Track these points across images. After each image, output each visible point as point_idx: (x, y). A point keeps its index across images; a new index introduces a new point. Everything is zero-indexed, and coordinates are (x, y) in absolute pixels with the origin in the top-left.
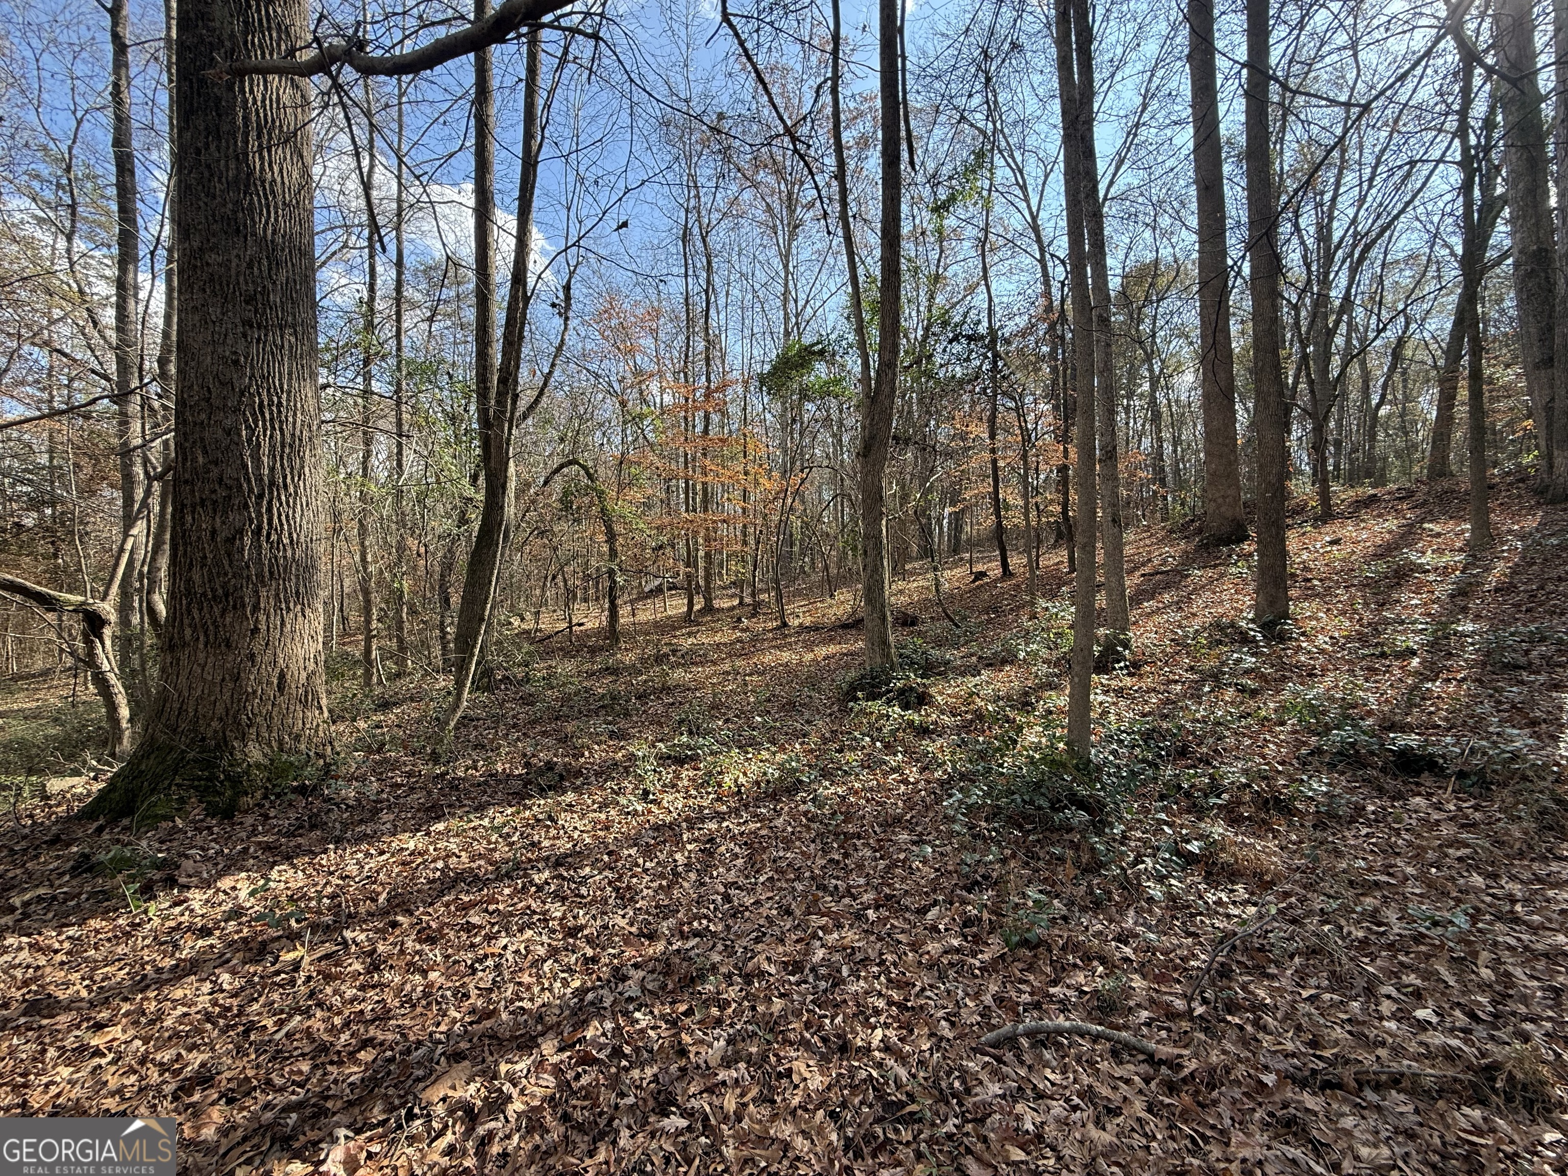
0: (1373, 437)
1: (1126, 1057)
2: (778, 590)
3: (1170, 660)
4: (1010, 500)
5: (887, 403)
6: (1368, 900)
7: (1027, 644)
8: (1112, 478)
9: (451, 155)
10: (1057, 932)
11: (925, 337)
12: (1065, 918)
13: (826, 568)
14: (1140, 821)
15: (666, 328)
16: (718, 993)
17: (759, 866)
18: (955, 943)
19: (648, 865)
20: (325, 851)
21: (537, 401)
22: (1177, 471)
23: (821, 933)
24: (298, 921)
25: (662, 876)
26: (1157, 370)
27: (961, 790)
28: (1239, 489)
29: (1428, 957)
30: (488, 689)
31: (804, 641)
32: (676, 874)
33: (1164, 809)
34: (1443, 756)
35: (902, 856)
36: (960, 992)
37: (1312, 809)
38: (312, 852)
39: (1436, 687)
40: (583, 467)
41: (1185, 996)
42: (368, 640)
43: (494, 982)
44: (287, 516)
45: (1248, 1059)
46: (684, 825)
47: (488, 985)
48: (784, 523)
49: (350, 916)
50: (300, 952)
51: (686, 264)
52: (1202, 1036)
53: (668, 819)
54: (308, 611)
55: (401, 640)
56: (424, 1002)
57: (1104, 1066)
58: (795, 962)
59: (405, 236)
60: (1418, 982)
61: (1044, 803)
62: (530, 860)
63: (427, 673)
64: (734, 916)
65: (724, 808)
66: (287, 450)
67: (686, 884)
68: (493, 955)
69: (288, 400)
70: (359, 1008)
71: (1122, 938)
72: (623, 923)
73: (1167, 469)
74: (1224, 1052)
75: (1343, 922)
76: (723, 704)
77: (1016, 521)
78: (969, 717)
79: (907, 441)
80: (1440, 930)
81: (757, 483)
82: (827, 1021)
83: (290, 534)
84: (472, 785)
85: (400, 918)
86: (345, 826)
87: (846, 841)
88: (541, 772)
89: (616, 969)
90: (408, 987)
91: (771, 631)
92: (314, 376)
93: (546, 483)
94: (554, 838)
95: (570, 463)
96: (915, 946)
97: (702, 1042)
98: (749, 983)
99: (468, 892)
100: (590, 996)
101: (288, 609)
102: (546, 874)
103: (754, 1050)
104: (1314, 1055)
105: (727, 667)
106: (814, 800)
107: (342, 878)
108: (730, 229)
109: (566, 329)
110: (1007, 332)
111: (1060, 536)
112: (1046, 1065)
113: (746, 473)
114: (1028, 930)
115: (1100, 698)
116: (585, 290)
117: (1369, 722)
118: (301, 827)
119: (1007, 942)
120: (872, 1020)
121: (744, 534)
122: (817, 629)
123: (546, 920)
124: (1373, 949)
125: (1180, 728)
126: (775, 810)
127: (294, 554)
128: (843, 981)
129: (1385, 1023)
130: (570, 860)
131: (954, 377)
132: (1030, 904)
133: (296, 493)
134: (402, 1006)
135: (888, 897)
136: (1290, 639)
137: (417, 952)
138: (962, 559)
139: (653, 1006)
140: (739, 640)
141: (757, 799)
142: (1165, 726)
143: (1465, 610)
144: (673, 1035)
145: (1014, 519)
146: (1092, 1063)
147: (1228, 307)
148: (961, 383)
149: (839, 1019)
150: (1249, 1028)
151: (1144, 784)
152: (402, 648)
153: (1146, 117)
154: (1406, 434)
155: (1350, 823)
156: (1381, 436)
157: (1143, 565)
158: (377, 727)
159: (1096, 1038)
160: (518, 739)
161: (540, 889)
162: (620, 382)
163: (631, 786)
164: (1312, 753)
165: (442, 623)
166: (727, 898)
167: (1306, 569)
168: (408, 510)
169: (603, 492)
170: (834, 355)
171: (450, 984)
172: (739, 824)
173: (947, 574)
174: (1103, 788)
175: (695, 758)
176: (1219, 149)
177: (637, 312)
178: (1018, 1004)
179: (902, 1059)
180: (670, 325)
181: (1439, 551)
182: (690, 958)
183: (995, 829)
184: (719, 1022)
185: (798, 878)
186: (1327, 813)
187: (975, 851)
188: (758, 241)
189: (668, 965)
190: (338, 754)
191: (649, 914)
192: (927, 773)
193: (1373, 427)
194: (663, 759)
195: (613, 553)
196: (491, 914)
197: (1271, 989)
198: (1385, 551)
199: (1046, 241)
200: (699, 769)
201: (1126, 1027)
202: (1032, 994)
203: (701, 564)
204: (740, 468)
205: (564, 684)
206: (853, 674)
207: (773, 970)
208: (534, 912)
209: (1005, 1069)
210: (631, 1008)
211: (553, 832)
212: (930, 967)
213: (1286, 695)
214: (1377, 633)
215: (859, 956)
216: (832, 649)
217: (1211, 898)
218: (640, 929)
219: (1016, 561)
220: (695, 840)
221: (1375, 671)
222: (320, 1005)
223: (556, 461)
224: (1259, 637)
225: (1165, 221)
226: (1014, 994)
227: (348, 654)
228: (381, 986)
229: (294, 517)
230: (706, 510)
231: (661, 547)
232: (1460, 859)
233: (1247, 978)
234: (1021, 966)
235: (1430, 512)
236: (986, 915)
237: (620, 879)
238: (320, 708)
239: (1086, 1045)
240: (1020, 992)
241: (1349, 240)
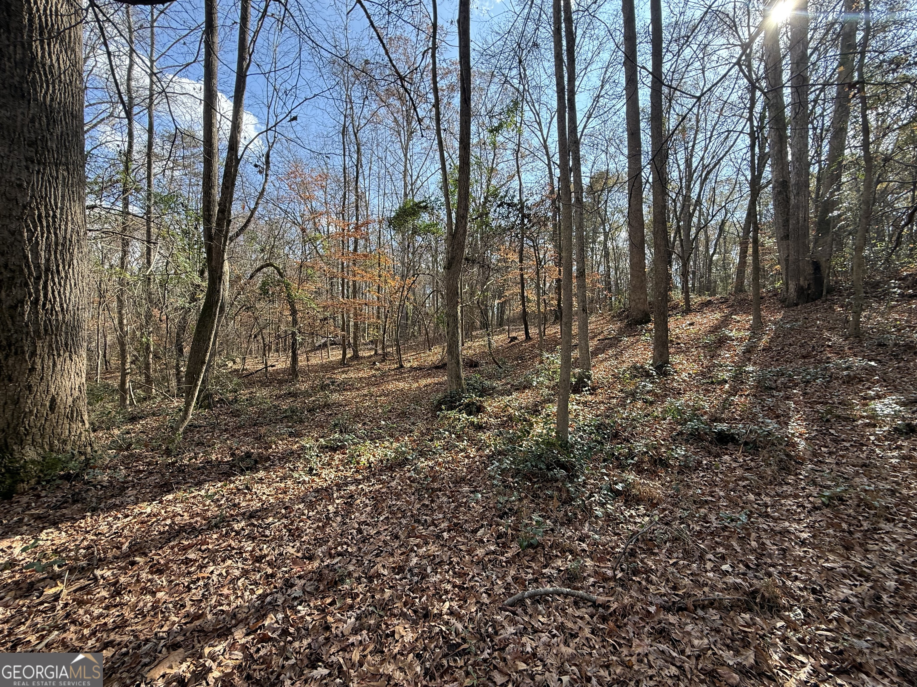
0: (710, 270)
1: (581, 604)
2: (398, 345)
3: (611, 386)
4: (530, 296)
5: (461, 239)
6: (702, 510)
7: (537, 378)
8: (582, 286)
9: (188, 65)
10: (548, 538)
11: (485, 203)
12: (552, 530)
13: (427, 333)
14: (593, 474)
15: (331, 186)
16: (352, 590)
17: (380, 510)
18: (492, 548)
19: (311, 514)
20: (84, 518)
21: (246, 225)
22: (617, 284)
23: (415, 548)
24: (59, 566)
25: (319, 520)
26: (607, 230)
27: (499, 461)
28: (647, 295)
29: (728, 537)
30: (209, 407)
31: (413, 376)
32: (328, 518)
33: (605, 467)
34: (738, 434)
35: (464, 500)
36: (494, 576)
37: (677, 464)
38: (73, 518)
39: (736, 399)
40: (276, 268)
41: (612, 568)
42: (124, 375)
43: (203, 595)
44: (59, 292)
45: (642, 600)
46: (335, 488)
47: (199, 598)
48: (401, 306)
49: (100, 560)
50: (61, 587)
51: (344, 149)
52: (620, 589)
53: (325, 485)
54: (74, 357)
55: (148, 377)
56: (152, 613)
57: (570, 611)
58: (400, 567)
59: (154, 113)
60: (724, 551)
61: (543, 467)
62: (232, 515)
63: (166, 397)
64: (364, 542)
65: (360, 477)
66: (60, 248)
67: (334, 525)
68: (203, 578)
69: (61, 214)
70: (104, 621)
71: (582, 539)
72: (292, 551)
73: (612, 283)
74: (631, 597)
75: (690, 523)
76: (362, 414)
77: (533, 309)
78: (505, 419)
79: (473, 261)
80: (734, 524)
81: (386, 282)
82: (417, 600)
83: (61, 305)
84: (193, 469)
85: (137, 559)
86: (100, 500)
87: (432, 493)
88: (242, 459)
89: (287, 580)
90: (141, 604)
91: (393, 370)
92: (81, 199)
93: (251, 277)
94: (249, 500)
95: (267, 265)
96: (470, 552)
97: (340, 620)
98: (371, 581)
99: (187, 539)
100: (269, 599)
101: (59, 355)
102: (243, 523)
103: (372, 622)
104: (674, 594)
105: (365, 392)
106: (414, 470)
107: (96, 535)
108: (371, 130)
109: (266, 181)
110: (529, 203)
111: (557, 318)
112: (540, 613)
113: (380, 276)
114: (533, 538)
115: (575, 407)
116: (279, 159)
117: (705, 417)
118: (66, 502)
119: (521, 546)
120: (444, 597)
121: (379, 313)
122: (421, 369)
123: (241, 553)
124: (704, 535)
125: (615, 422)
126: (391, 477)
127: (64, 318)
128: (428, 576)
129: (708, 574)
130: (259, 513)
131: (500, 226)
132: (534, 523)
133: (66, 277)
134: (136, 617)
135: (456, 525)
136: (669, 374)
137: (149, 580)
138: (504, 330)
139: (310, 601)
140: (374, 376)
141: (381, 470)
142: (607, 421)
143: (749, 360)
144: (322, 618)
145: (532, 308)
146: (563, 610)
147: (642, 198)
148: (504, 230)
149: (424, 598)
150: (644, 583)
151: (596, 454)
152: (149, 380)
153: (603, 92)
154: (725, 269)
155: (695, 470)
156: (714, 270)
157: (599, 334)
158: (128, 433)
159: (566, 596)
160: (228, 438)
161: (238, 533)
162: (301, 217)
163: (302, 466)
164: (678, 435)
165: (178, 365)
166: (360, 531)
167: (678, 338)
168: (153, 291)
169: (289, 284)
170: (433, 209)
171: (172, 599)
172: (369, 486)
173: (496, 338)
174: (574, 457)
175: (343, 447)
176: (639, 114)
177: (314, 175)
178: (525, 580)
179: (460, 618)
180: (334, 185)
181: (739, 330)
182: (335, 570)
183: (516, 482)
184: (351, 607)
185: (403, 517)
186: (684, 466)
187: (505, 495)
188: (389, 139)
189: (321, 575)
190: (96, 452)
191: (310, 544)
192: (480, 452)
193: (710, 265)
194: (323, 449)
195: (295, 322)
196: (203, 552)
197: (655, 561)
198: (715, 329)
199: (551, 154)
200: (346, 454)
201: (582, 588)
202: (533, 574)
203: (352, 330)
204: (376, 273)
205: (260, 403)
206: (440, 395)
207: (386, 572)
208: (233, 548)
209: (517, 618)
210: (296, 603)
211: (249, 497)
212: (478, 563)
213: (667, 404)
214: (710, 371)
215: (437, 560)
216: (429, 381)
217: (627, 514)
218: (304, 554)
219: (533, 331)
220: (341, 497)
221: (707, 391)
222: (74, 622)
223: (259, 264)
224: (654, 373)
225: (612, 150)
226: (523, 575)
227: (108, 385)
228: (121, 605)
229: (64, 293)
230: (355, 297)
231: (325, 319)
232: (744, 487)
233: (643, 556)
234: (528, 558)
235: (735, 310)
236: (510, 531)
237: (292, 524)
238: (83, 422)
239: (561, 600)
240: (527, 573)
241: (700, 168)
